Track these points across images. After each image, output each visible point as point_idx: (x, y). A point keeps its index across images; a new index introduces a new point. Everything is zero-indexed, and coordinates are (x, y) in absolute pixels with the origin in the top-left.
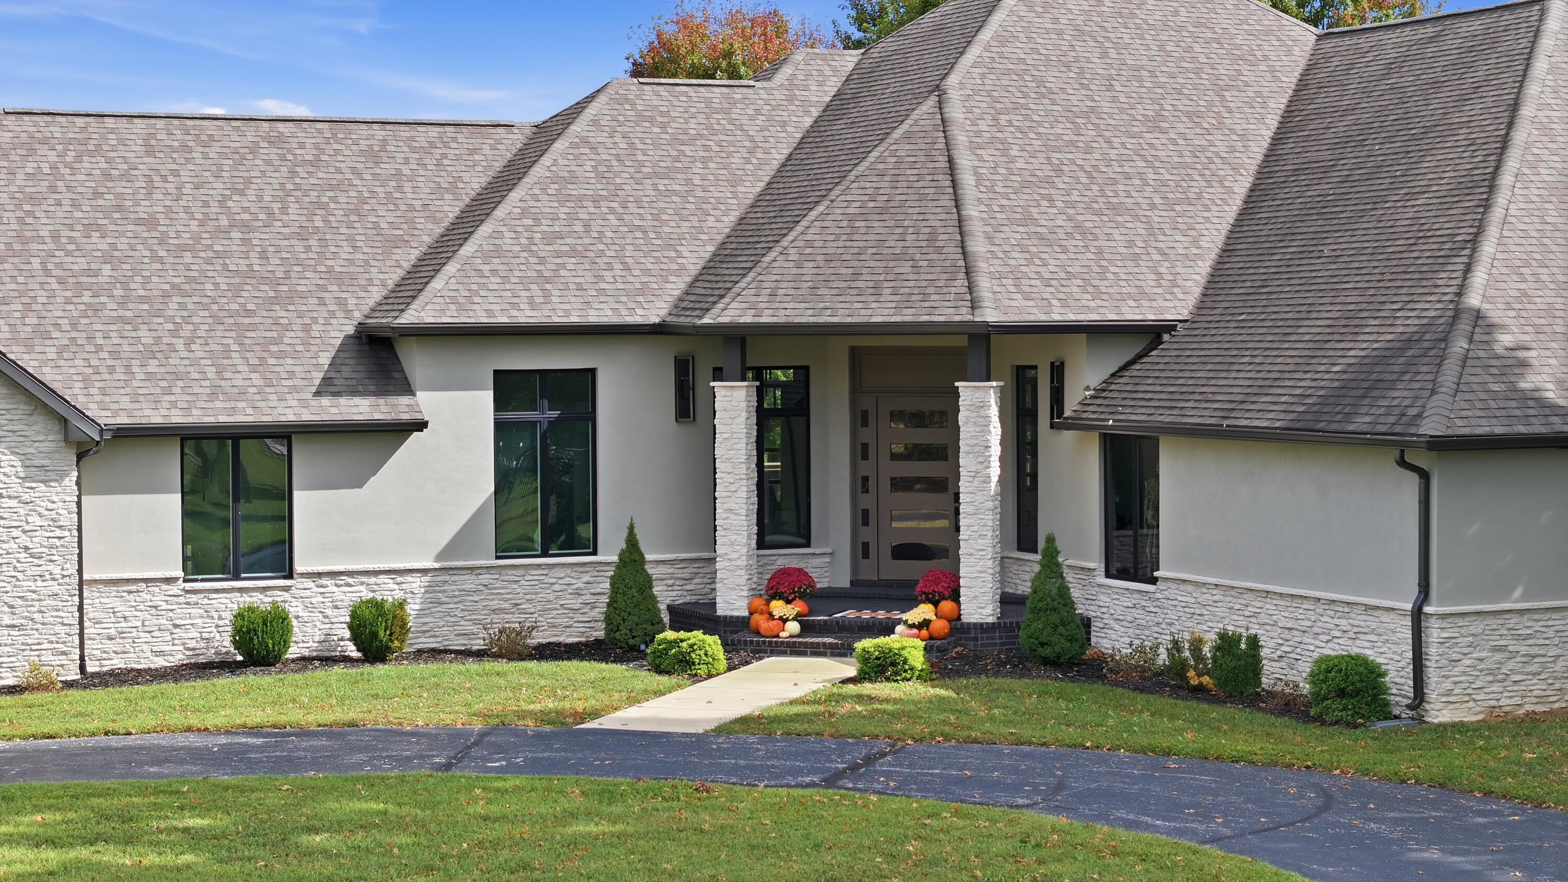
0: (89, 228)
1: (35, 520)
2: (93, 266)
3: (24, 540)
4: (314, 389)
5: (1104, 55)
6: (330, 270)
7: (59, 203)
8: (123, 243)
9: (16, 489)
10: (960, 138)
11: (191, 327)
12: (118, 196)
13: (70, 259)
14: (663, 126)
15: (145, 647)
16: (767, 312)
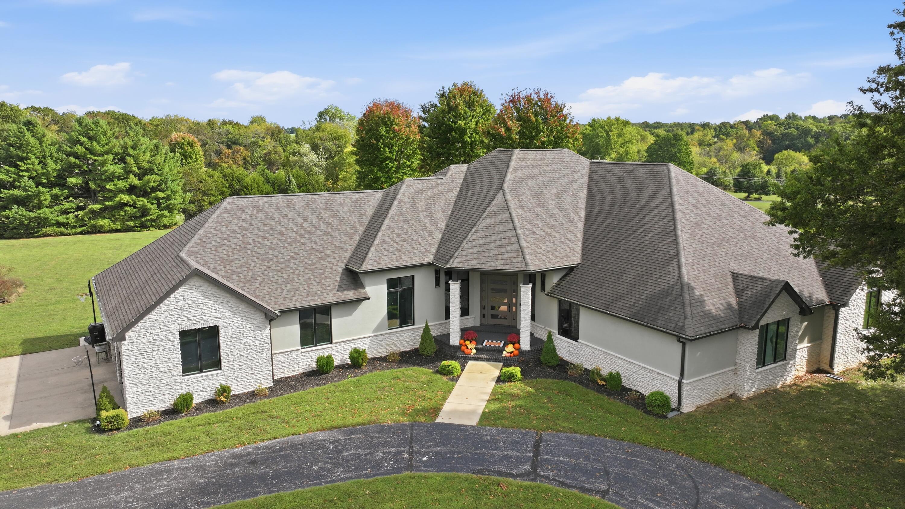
0: (264, 237)
1: (257, 342)
2: (266, 251)
3: (255, 348)
4: (336, 289)
5: (541, 174)
6: (335, 246)
7: (253, 229)
8: (274, 242)
9: (251, 334)
10: (512, 206)
11: (298, 271)
12: (271, 225)
13: (259, 250)
14: (422, 194)
15: (291, 370)
16: (466, 264)
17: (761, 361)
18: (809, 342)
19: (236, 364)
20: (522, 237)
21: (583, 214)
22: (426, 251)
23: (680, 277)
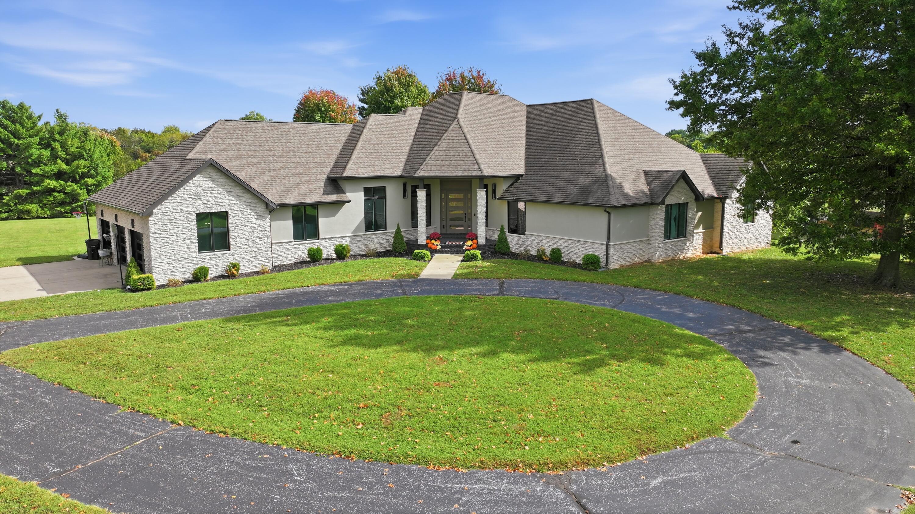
0: (256, 151)
1: (260, 229)
2: (259, 162)
3: (257, 234)
4: (322, 193)
5: (487, 110)
6: (317, 162)
7: (245, 145)
8: (265, 155)
9: (255, 221)
10: (466, 131)
11: (288, 177)
12: (260, 143)
13: (253, 160)
14: (386, 126)
15: (285, 259)
16: (432, 172)
17: (668, 236)
18: (703, 229)
19: (243, 247)
20: (476, 153)
21: (524, 141)
22: (395, 167)
23: (605, 170)
